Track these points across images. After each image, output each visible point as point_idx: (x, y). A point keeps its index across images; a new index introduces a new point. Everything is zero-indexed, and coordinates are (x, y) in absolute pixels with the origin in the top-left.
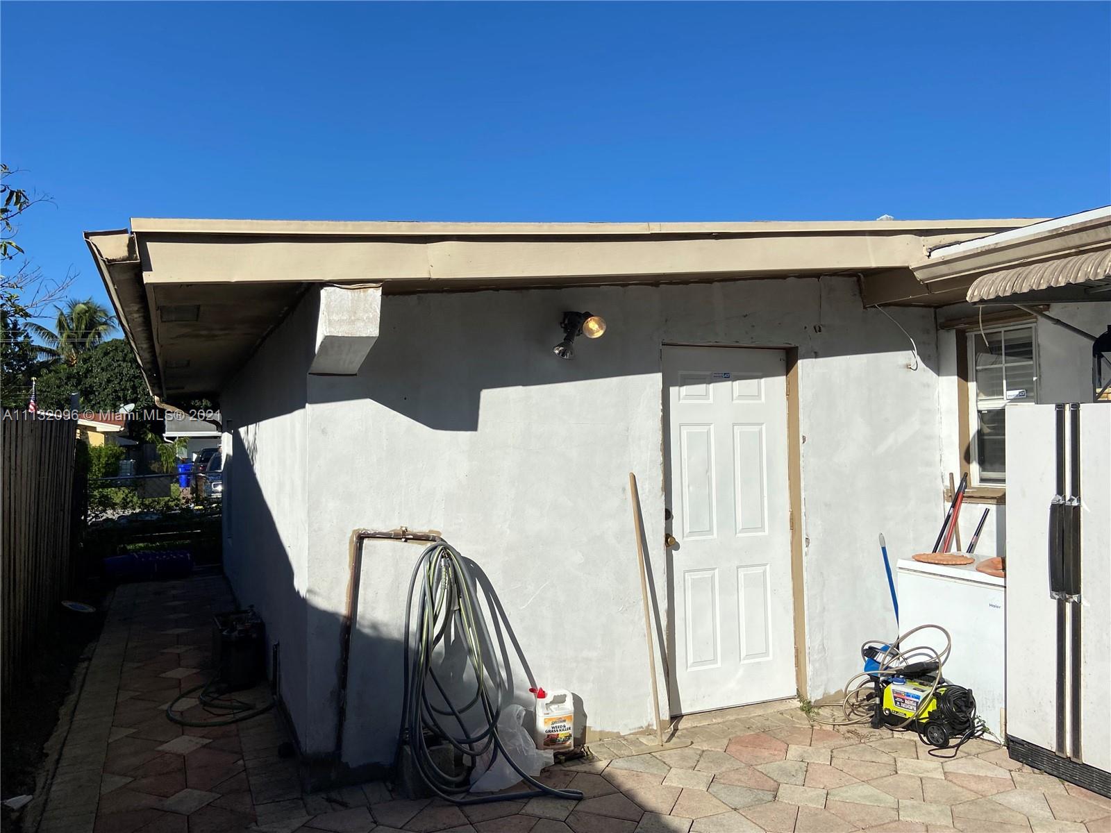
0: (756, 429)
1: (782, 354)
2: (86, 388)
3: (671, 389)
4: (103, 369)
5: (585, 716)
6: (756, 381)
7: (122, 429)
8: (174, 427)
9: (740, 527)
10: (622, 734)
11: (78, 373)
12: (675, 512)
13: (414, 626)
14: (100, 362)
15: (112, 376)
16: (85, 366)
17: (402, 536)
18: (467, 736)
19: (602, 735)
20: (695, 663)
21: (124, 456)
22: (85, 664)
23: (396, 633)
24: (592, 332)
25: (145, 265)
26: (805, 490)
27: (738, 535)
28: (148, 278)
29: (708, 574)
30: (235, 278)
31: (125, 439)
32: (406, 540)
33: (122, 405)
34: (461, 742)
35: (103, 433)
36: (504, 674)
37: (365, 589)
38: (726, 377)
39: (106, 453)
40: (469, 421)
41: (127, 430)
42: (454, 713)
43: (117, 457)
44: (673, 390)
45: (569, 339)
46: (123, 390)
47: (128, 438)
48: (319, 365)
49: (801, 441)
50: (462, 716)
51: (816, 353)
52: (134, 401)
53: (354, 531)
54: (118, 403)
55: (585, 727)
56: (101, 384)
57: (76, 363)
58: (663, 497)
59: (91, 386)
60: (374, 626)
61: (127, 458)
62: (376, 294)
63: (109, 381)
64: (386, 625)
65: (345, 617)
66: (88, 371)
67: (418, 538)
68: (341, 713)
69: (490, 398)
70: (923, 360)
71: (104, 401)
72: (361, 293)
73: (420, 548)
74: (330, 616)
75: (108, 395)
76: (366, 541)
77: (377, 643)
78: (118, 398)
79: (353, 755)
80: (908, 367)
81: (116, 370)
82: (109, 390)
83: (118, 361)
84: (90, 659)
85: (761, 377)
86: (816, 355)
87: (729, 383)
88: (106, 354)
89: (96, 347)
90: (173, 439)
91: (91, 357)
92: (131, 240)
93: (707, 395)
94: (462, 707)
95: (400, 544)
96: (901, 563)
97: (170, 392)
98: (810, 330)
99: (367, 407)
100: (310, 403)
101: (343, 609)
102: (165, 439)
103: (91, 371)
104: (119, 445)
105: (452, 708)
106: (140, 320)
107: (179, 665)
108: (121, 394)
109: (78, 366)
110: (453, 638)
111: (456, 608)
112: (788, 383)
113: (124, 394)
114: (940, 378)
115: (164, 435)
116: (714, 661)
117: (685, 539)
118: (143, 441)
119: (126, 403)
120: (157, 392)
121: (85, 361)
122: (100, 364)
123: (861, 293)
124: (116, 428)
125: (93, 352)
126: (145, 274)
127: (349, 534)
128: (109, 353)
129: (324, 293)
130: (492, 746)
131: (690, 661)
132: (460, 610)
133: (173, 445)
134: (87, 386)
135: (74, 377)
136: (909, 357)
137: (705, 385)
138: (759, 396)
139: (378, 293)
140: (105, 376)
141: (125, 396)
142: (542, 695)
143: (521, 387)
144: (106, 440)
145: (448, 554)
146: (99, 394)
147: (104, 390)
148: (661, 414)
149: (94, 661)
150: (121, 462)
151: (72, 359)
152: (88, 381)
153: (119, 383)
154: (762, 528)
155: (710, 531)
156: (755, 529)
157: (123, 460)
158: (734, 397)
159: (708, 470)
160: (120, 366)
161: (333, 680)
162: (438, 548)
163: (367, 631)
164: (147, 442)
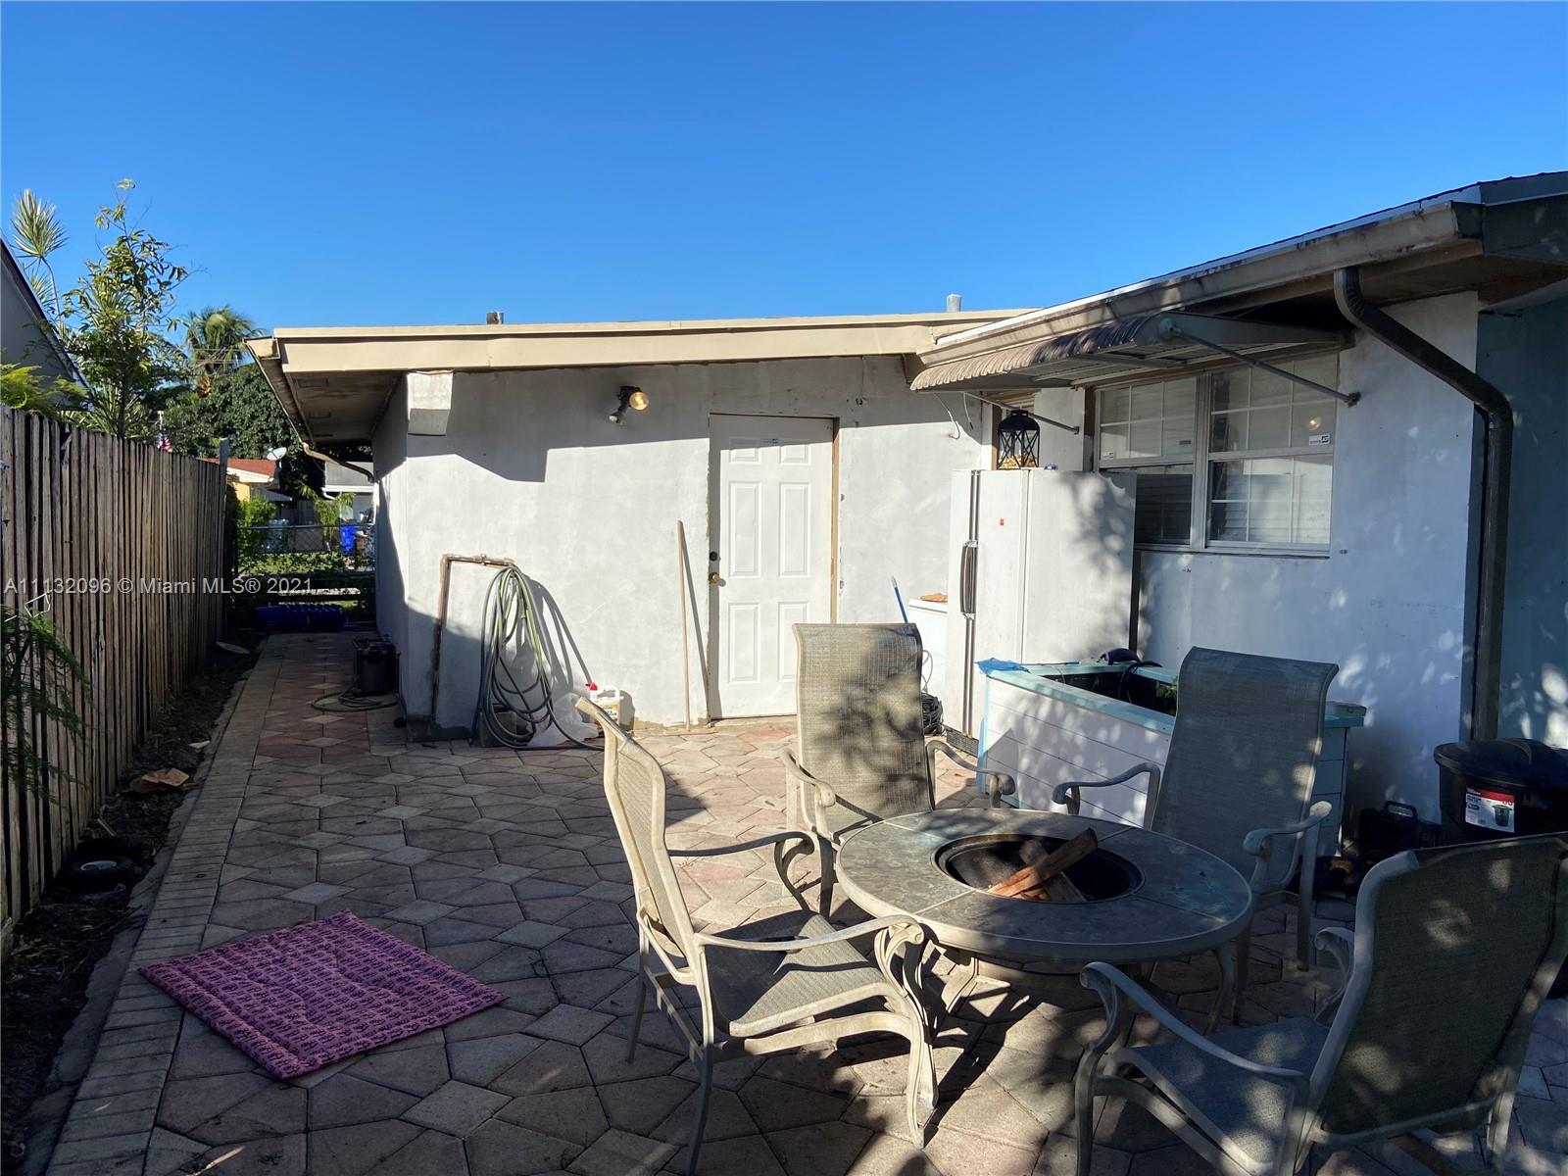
0: (803, 487)
1: (830, 424)
2: (224, 425)
3: (722, 452)
4: (245, 401)
5: (634, 710)
6: (803, 446)
7: (272, 480)
8: (335, 479)
9: (783, 570)
10: (665, 726)
11: (214, 405)
12: (723, 554)
13: (488, 631)
14: (240, 391)
15: (256, 410)
16: (223, 397)
17: (482, 561)
18: (528, 708)
19: (647, 726)
20: (736, 679)
21: (273, 514)
22: (243, 682)
23: (477, 635)
24: (637, 404)
25: (283, 359)
26: (841, 541)
27: (781, 577)
28: (286, 368)
29: (753, 607)
30: (345, 368)
31: (277, 494)
32: (486, 564)
33: (270, 449)
34: (523, 712)
35: (248, 484)
36: (565, 673)
37: (453, 599)
38: (774, 442)
39: (252, 510)
40: (536, 473)
41: (277, 481)
42: (519, 693)
43: (266, 515)
44: (724, 453)
45: (621, 409)
46: (270, 429)
47: (279, 492)
48: (413, 427)
49: (840, 498)
50: (524, 695)
51: (857, 423)
52: (286, 443)
53: (444, 555)
54: (265, 447)
55: (633, 718)
56: (243, 420)
57: (210, 392)
58: (708, 541)
59: (230, 423)
60: (459, 628)
61: (279, 517)
62: (448, 378)
63: (253, 417)
64: (467, 627)
65: (437, 619)
66: (227, 403)
67: (494, 563)
68: (435, 688)
69: (554, 455)
70: (966, 430)
71: (247, 443)
72: (437, 377)
73: (495, 571)
74: (427, 618)
75: (252, 435)
76: (453, 563)
77: (461, 641)
78: (266, 440)
79: (444, 719)
80: (950, 436)
81: (262, 403)
82: (254, 429)
83: (264, 391)
84: (247, 679)
85: (809, 443)
86: (857, 425)
87: (778, 447)
88: (249, 381)
89: (235, 371)
90: (334, 494)
91: (229, 385)
92: (274, 343)
93: (756, 458)
94: (526, 688)
95: (480, 567)
96: (913, 602)
97: (320, 439)
98: (852, 403)
99: (455, 460)
100: (409, 456)
101: (436, 614)
102: (325, 495)
103: (230, 403)
104: (268, 500)
105: (516, 688)
106: (284, 386)
107: (324, 682)
108: (268, 435)
109: (213, 396)
110: (523, 641)
111: (523, 616)
112: (834, 448)
113: (273, 434)
114: (983, 446)
115: (323, 489)
116: (754, 678)
117: (731, 578)
118: (298, 497)
119: (276, 446)
120: (306, 438)
121: (223, 390)
122: (242, 394)
123: (904, 370)
124: (264, 479)
125: (232, 378)
126: (284, 366)
127: (440, 557)
128: (252, 380)
129: (410, 377)
130: (549, 718)
131: (732, 675)
132: (526, 619)
133: (335, 502)
134: (226, 422)
135: (209, 411)
136: (951, 427)
137: (754, 449)
138: (806, 459)
139: (450, 377)
140: (248, 410)
141: (274, 438)
142: (594, 688)
143: (582, 448)
144: (252, 493)
145: (516, 576)
146: (241, 433)
147: (247, 429)
148: (707, 472)
149: (249, 681)
150: (270, 521)
151: (205, 386)
152: (227, 416)
153: (266, 420)
154: (804, 572)
155: (755, 572)
156: (798, 573)
157: (273, 519)
158: (782, 459)
159: (756, 518)
160: (266, 397)
161: (429, 663)
162: (508, 569)
163: (455, 631)
164: (304, 498)
